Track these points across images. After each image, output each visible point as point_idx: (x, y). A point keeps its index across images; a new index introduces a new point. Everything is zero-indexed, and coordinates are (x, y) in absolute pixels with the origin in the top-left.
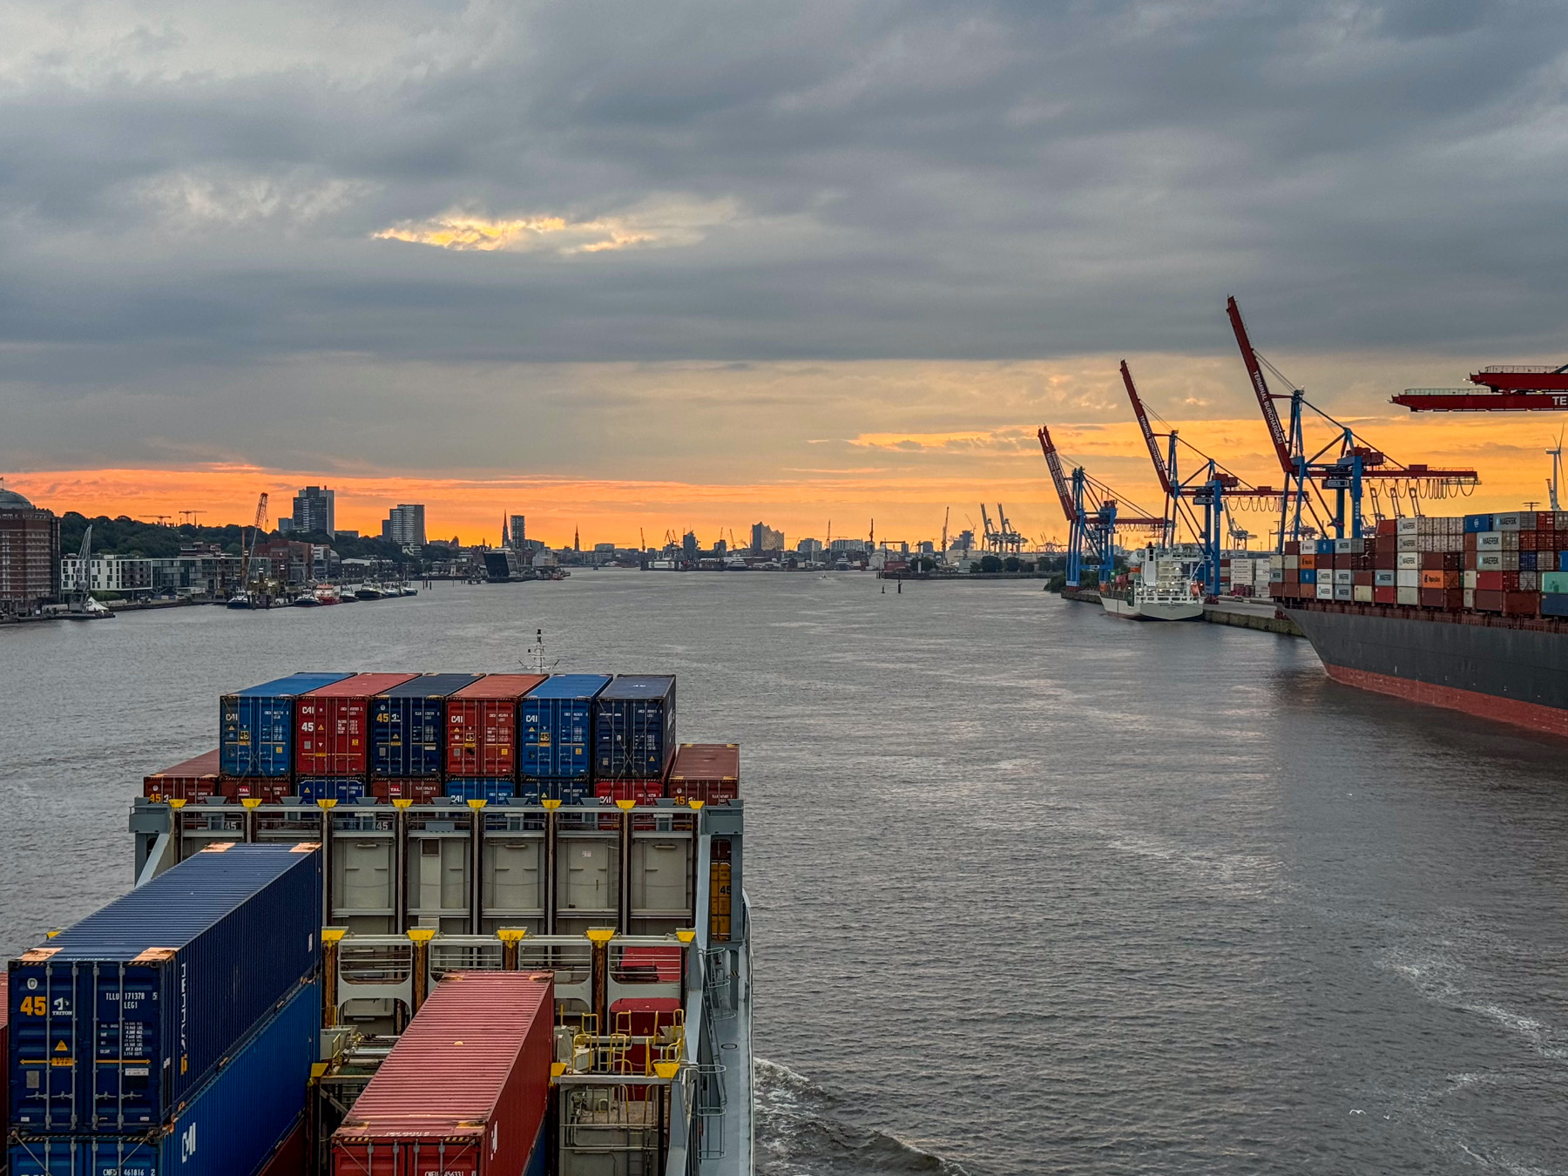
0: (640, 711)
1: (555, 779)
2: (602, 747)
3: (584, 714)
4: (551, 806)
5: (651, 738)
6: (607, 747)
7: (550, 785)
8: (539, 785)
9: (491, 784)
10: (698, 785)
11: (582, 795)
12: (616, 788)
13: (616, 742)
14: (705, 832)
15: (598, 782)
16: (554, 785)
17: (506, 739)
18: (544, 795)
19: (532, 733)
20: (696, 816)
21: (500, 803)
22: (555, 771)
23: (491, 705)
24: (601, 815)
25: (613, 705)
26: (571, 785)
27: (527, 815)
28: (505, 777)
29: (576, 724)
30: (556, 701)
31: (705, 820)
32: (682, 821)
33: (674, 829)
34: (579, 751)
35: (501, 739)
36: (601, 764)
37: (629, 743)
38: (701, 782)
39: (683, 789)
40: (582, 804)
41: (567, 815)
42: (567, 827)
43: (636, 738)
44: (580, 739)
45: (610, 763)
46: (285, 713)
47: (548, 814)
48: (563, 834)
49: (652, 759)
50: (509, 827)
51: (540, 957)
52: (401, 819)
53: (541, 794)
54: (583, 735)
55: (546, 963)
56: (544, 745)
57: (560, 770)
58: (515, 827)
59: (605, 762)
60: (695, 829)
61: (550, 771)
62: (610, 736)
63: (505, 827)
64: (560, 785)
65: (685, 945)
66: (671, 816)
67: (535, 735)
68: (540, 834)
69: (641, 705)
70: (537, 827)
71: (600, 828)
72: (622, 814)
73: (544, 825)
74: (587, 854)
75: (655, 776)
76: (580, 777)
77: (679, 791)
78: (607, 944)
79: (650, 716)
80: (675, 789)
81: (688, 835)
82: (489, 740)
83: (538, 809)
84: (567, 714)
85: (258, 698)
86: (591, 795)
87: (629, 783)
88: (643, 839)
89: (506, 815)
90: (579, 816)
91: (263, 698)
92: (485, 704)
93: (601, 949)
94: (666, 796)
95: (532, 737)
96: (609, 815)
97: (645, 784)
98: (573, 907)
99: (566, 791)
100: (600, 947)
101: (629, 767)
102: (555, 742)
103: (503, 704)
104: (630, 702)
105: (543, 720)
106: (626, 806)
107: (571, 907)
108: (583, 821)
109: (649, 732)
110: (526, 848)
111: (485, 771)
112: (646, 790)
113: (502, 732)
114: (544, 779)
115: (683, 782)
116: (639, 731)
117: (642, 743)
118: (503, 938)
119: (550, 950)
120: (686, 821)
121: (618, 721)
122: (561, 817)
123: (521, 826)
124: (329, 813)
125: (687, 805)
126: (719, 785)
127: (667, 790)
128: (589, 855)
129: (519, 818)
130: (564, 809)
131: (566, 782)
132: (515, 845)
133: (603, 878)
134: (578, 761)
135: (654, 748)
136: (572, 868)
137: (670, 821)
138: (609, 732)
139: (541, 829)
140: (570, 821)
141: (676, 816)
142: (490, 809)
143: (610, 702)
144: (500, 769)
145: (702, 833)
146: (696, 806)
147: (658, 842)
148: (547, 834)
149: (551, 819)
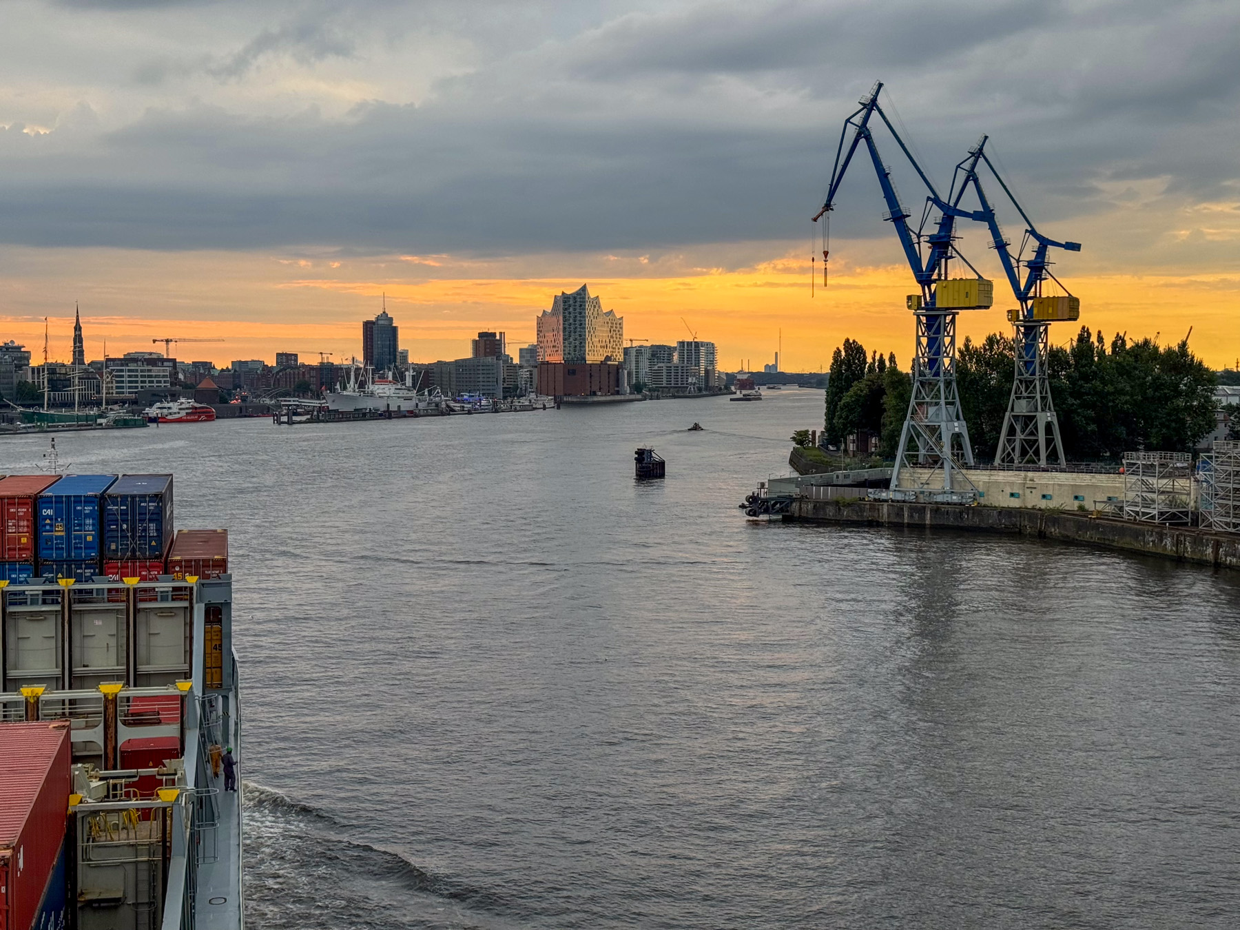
0: (142, 504)
1: (69, 562)
2: (109, 534)
3: (94, 508)
4: (65, 584)
5: (152, 526)
6: (115, 534)
7: (65, 566)
8: (55, 566)
9: (12, 567)
10: (193, 563)
11: (93, 574)
12: (122, 567)
13: (122, 530)
14: (200, 600)
15: (106, 563)
16: (68, 567)
17: (25, 530)
18: (60, 575)
19: (48, 524)
20: (191, 589)
21: (21, 583)
22: (69, 555)
23: (11, 501)
24: (110, 590)
25: (119, 499)
26: (83, 566)
27: (45, 592)
28: (25, 561)
29: (87, 516)
30: (68, 497)
31: (199, 591)
32: (178, 593)
33: (173, 600)
34: (90, 538)
35: (21, 530)
36: (109, 548)
37: (133, 530)
38: (195, 561)
39: (181, 567)
40: (93, 581)
41: (80, 591)
42: (81, 601)
43: (139, 527)
44: (91, 528)
45: (117, 547)
47: (64, 591)
48: (76, 607)
49: (153, 543)
50: (29, 602)
51: (59, 709)
53: (57, 575)
54: (93, 525)
55: (64, 714)
56: (59, 534)
57: (73, 554)
58: (34, 602)
59: (113, 547)
60: (191, 600)
61: (65, 555)
62: (117, 525)
63: (26, 603)
64: (73, 566)
65: (183, 694)
66: (171, 589)
67: (51, 525)
68: (58, 608)
69: (142, 499)
70: (54, 602)
71: (109, 601)
72: (128, 589)
73: (60, 600)
74: (98, 623)
75: (156, 557)
76: (91, 560)
77: (177, 569)
78: (116, 696)
79: (152, 508)
80: (174, 567)
81: (186, 604)
82: (10, 531)
83: (55, 587)
84: (79, 508)
86: (101, 574)
87: (134, 563)
88: (147, 609)
89: (26, 593)
90: (90, 592)
92: (6, 501)
93: (112, 700)
94: (166, 573)
95: (48, 528)
96: (117, 590)
97: (148, 564)
98: (87, 666)
99: (78, 571)
100: (110, 698)
101: (134, 551)
102: (68, 530)
103: (21, 501)
104: (133, 497)
105: (58, 513)
106: (132, 582)
107: (84, 666)
108: (95, 595)
109: (151, 521)
110: (45, 619)
111: (7, 556)
112: (149, 569)
113: (22, 523)
114: (59, 562)
115: (181, 561)
116: (142, 521)
117: (144, 530)
118: (25, 695)
119: (67, 702)
120: (183, 593)
121: (124, 513)
122: (75, 593)
123: (40, 601)
125: (184, 579)
126: (211, 563)
127: (167, 568)
128: (100, 623)
129: (38, 595)
130: (78, 586)
131: (79, 563)
132: (35, 616)
133: (113, 642)
134: (89, 546)
135: (155, 534)
136: (85, 634)
137: (170, 594)
138: (116, 522)
139: (58, 603)
140: (83, 596)
141: (175, 589)
142: (13, 588)
143: (117, 497)
144: (19, 554)
145: (197, 602)
146: (192, 580)
147: (160, 611)
148: (63, 607)
149: (66, 595)
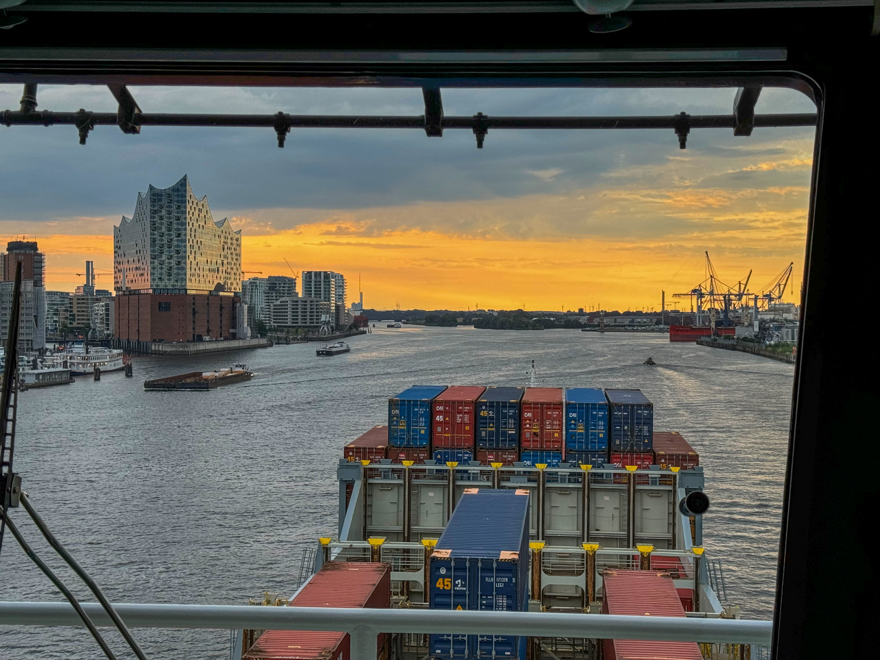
0: (639, 412)
1: (587, 452)
2: (615, 433)
3: (605, 413)
4: (585, 468)
5: (646, 428)
6: (619, 433)
7: (584, 455)
8: (577, 455)
9: (548, 454)
10: (674, 457)
11: (603, 462)
12: (624, 458)
13: (624, 430)
14: (681, 486)
15: (613, 454)
16: (586, 455)
17: (557, 427)
18: (580, 462)
19: (573, 424)
20: (675, 476)
21: (554, 466)
22: (587, 447)
23: (548, 406)
24: (615, 474)
25: (622, 407)
26: (597, 456)
27: (572, 474)
28: (557, 450)
29: (600, 419)
30: (587, 404)
31: (680, 479)
32: (665, 479)
33: (660, 484)
34: (601, 435)
35: (554, 427)
36: (615, 443)
37: (632, 431)
38: (676, 455)
39: (666, 460)
40: (604, 467)
41: (595, 474)
42: (596, 482)
43: (636, 428)
44: (602, 428)
45: (620, 443)
46: (426, 410)
47: (585, 473)
48: (593, 486)
49: (646, 441)
50: (559, 481)
52: (496, 474)
53: (578, 461)
54: (604, 426)
56: (580, 431)
57: (590, 447)
58: (563, 481)
59: (618, 442)
60: (675, 484)
61: (584, 447)
62: (621, 426)
63: (557, 481)
64: (590, 456)
65: (698, 557)
66: (660, 476)
67: (575, 425)
68: (580, 486)
69: (639, 408)
70: (576, 481)
71: (615, 483)
72: (630, 474)
73: (580, 480)
74: (607, 498)
75: (648, 451)
76: (602, 451)
77: (663, 461)
78: (649, 554)
79: (645, 414)
80: (660, 459)
81: (670, 488)
82: (547, 428)
83: (578, 471)
84: (594, 413)
85: (410, 401)
86: (609, 462)
87: (632, 455)
88: (641, 490)
89: (559, 473)
90: (602, 475)
91: (413, 401)
92: (545, 406)
94: (654, 464)
95: (573, 426)
96: (620, 475)
97: (642, 456)
98: (598, 530)
99: (593, 459)
100: (645, 556)
101: (632, 446)
102: (587, 429)
103: (556, 406)
104: (633, 406)
105: (580, 416)
106: (632, 469)
107: (597, 530)
108: (604, 478)
109: (645, 424)
110: (570, 494)
111: (545, 446)
112: (643, 460)
113: (555, 423)
114: (580, 452)
115: (665, 455)
116: (639, 424)
117: (640, 431)
120: (667, 479)
121: (626, 418)
122: (592, 475)
123: (567, 480)
124: (453, 470)
125: (668, 469)
126: (687, 458)
127: (655, 459)
128: (608, 499)
129: (565, 475)
130: (594, 471)
131: (594, 453)
132: (564, 491)
133: (617, 514)
134: (601, 441)
135: (647, 434)
136: (598, 506)
137: (658, 479)
138: (620, 424)
139: (579, 482)
140: (597, 478)
141: (662, 476)
142: (549, 470)
143: (621, 406)
144: (554, 446)
145: (679, 487)
146: (675, 470)
147: (651, 492)
148: (584, 486)
149: (586, 476)
